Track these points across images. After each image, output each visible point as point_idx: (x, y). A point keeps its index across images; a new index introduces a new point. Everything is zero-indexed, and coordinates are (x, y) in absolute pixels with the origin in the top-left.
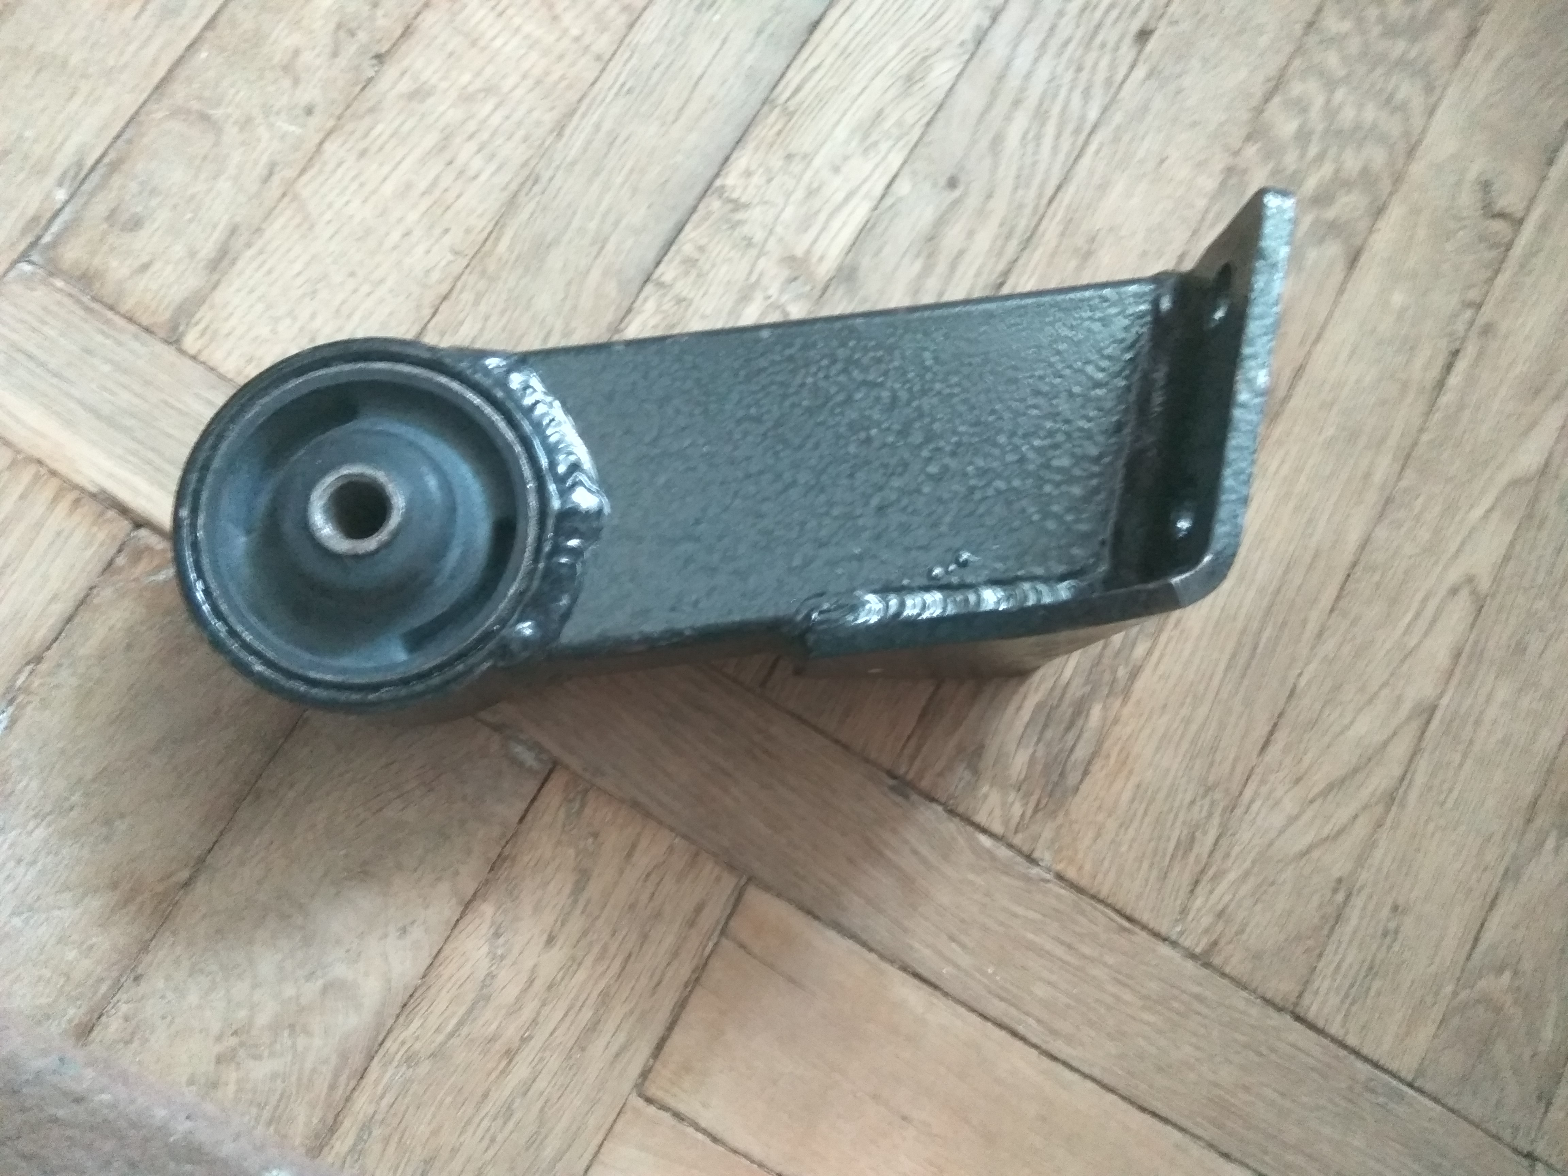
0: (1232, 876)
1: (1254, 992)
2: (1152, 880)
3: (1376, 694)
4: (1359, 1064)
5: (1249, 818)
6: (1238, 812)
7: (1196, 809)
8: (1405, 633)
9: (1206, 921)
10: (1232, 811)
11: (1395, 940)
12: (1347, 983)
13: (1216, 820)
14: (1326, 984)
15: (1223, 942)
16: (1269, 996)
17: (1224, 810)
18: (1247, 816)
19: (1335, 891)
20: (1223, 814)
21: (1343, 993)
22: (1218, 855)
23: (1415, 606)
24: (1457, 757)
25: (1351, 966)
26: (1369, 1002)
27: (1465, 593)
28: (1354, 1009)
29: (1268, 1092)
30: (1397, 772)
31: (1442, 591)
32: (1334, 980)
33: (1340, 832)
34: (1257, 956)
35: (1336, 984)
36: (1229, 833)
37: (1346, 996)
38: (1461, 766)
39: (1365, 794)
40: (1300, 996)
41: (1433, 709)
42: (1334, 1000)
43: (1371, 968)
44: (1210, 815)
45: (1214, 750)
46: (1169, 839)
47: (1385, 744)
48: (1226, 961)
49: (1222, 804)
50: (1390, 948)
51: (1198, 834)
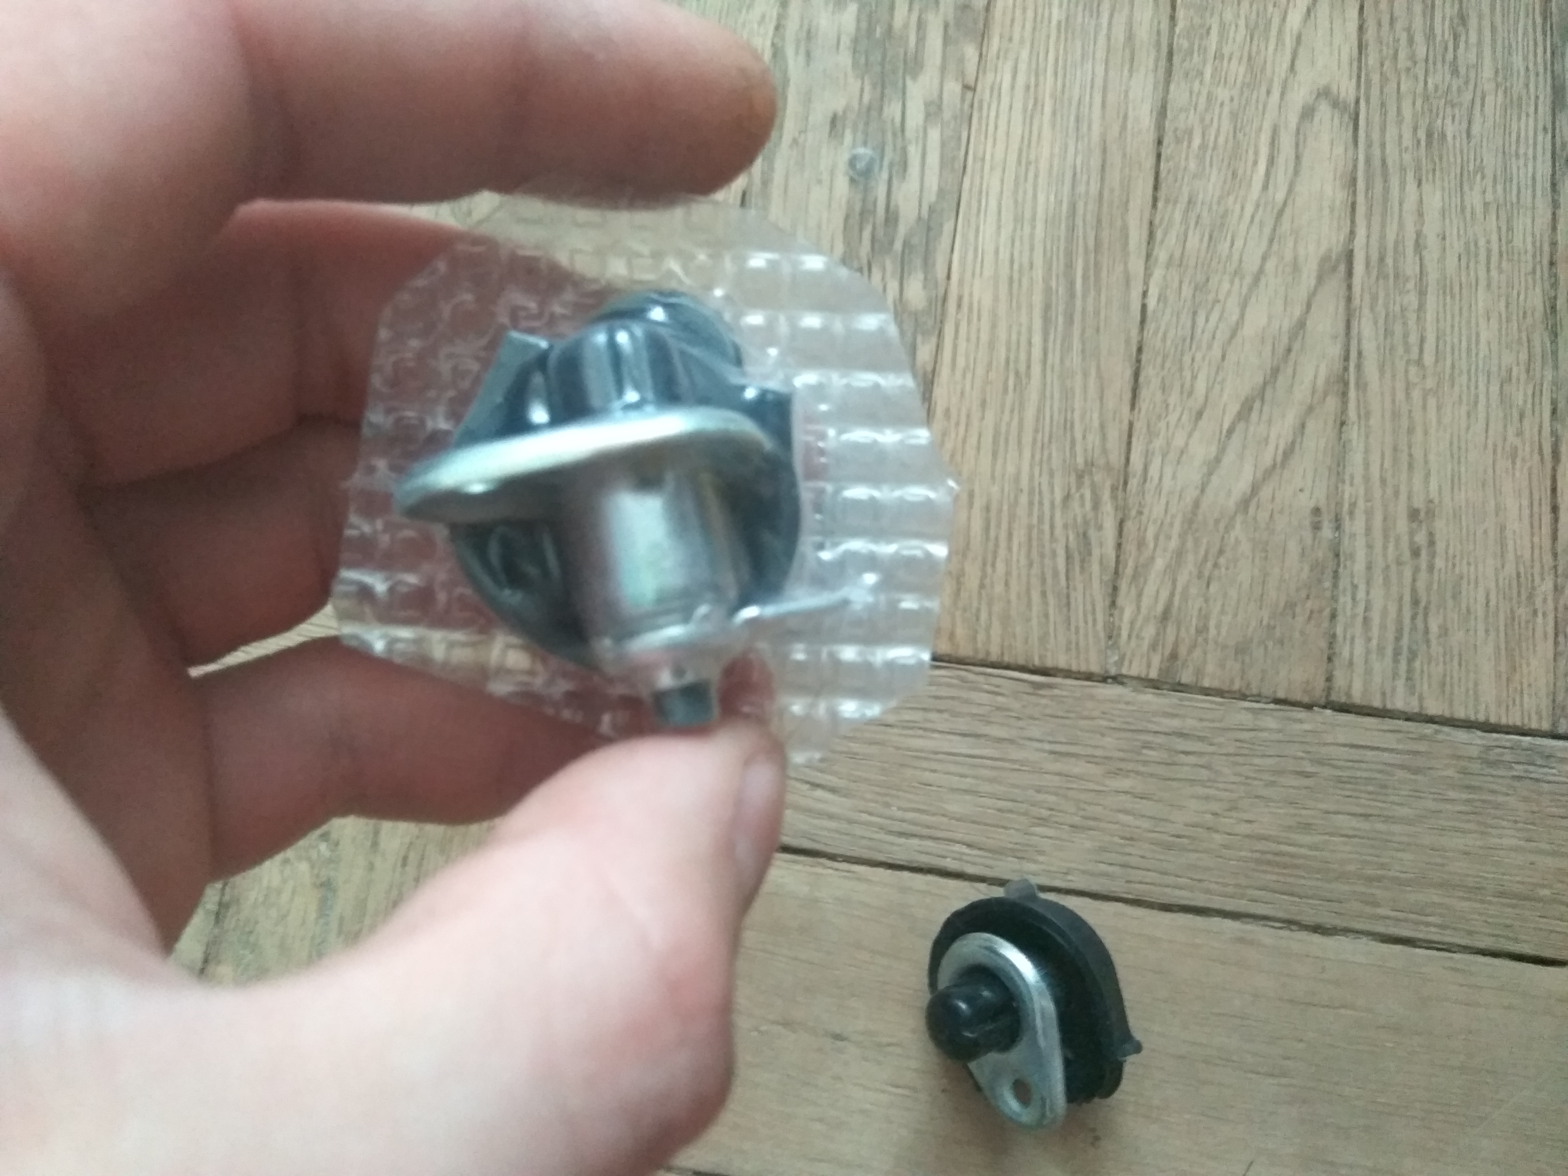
0: (1160, 563)
1: (1258, 698)
2: (1051, 611)
3: (1261, 271)
4: (1461, 735)
5: (1151, 486)
6: (1133, 483)
7: (1075, 504)
8: (1265, 187)
9: (1149, 632)
10: (1125, 490)
11: (1433, 555)
12: (1390, 636)
13: (1108, 507)
14: (1359, 649)
15: (1183, 651)
16: (1281, 695)
17: (1114, 489)
18: (1148, 484)
19: (1316, 527)
20: (1114, 497)
21: (1389, 652)
22: (1130, 547)
23: (1264, 151)
24: (1412, 299)
25: (1384, 612)
26: (1436, 648)
27: (1324, 109)
28: (1417, 664)
29: (1343, 822)
30: (1335, 350)
31: (1293, 120)
32: (1369, 640)
33: (1288, 453)
34: (1241, 650)
35: (1374, 642)
36: (1133, 513)
37: (1397, 653)
38: (1421, 307)
39: (1301, 393)
40: (1329, 679)
41: (1349, 256)
42: (1381, 667)
43: (1416, 602)
44: (1096, 505)
45: (1068, 426)
46: (1054, 554)
47: (1301, 324)
48: (1199, 672)
49: (1108, 484)
50: (1431, 568)
51: (1092, 533)
